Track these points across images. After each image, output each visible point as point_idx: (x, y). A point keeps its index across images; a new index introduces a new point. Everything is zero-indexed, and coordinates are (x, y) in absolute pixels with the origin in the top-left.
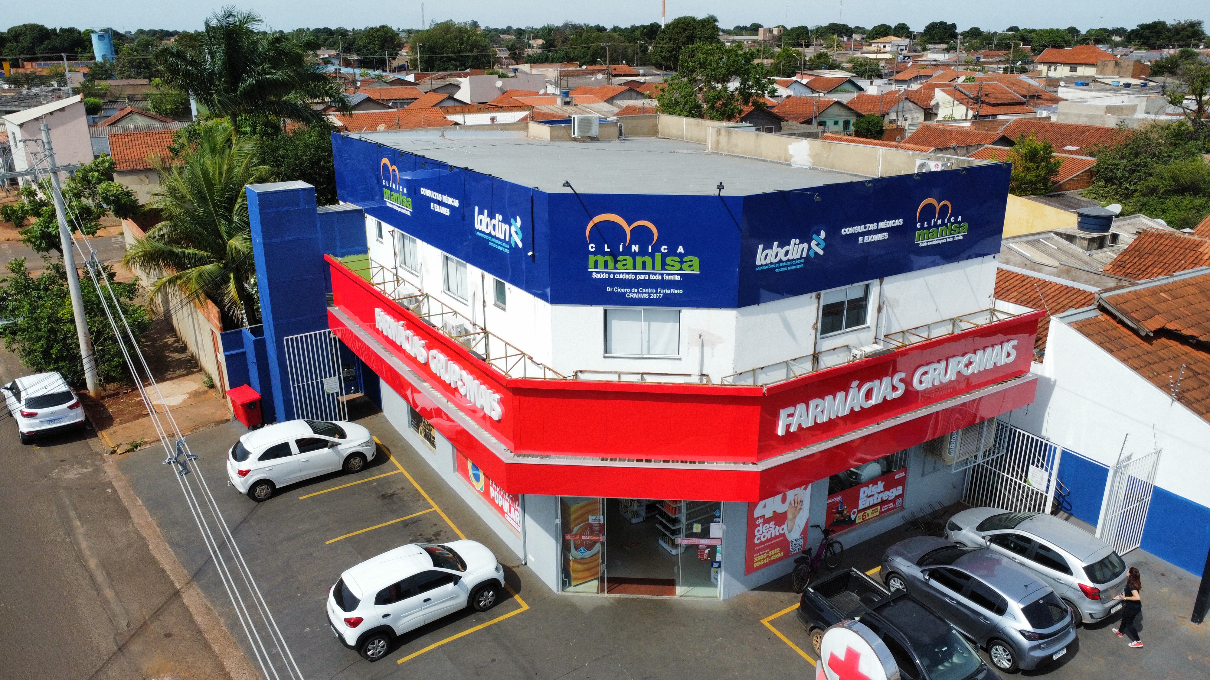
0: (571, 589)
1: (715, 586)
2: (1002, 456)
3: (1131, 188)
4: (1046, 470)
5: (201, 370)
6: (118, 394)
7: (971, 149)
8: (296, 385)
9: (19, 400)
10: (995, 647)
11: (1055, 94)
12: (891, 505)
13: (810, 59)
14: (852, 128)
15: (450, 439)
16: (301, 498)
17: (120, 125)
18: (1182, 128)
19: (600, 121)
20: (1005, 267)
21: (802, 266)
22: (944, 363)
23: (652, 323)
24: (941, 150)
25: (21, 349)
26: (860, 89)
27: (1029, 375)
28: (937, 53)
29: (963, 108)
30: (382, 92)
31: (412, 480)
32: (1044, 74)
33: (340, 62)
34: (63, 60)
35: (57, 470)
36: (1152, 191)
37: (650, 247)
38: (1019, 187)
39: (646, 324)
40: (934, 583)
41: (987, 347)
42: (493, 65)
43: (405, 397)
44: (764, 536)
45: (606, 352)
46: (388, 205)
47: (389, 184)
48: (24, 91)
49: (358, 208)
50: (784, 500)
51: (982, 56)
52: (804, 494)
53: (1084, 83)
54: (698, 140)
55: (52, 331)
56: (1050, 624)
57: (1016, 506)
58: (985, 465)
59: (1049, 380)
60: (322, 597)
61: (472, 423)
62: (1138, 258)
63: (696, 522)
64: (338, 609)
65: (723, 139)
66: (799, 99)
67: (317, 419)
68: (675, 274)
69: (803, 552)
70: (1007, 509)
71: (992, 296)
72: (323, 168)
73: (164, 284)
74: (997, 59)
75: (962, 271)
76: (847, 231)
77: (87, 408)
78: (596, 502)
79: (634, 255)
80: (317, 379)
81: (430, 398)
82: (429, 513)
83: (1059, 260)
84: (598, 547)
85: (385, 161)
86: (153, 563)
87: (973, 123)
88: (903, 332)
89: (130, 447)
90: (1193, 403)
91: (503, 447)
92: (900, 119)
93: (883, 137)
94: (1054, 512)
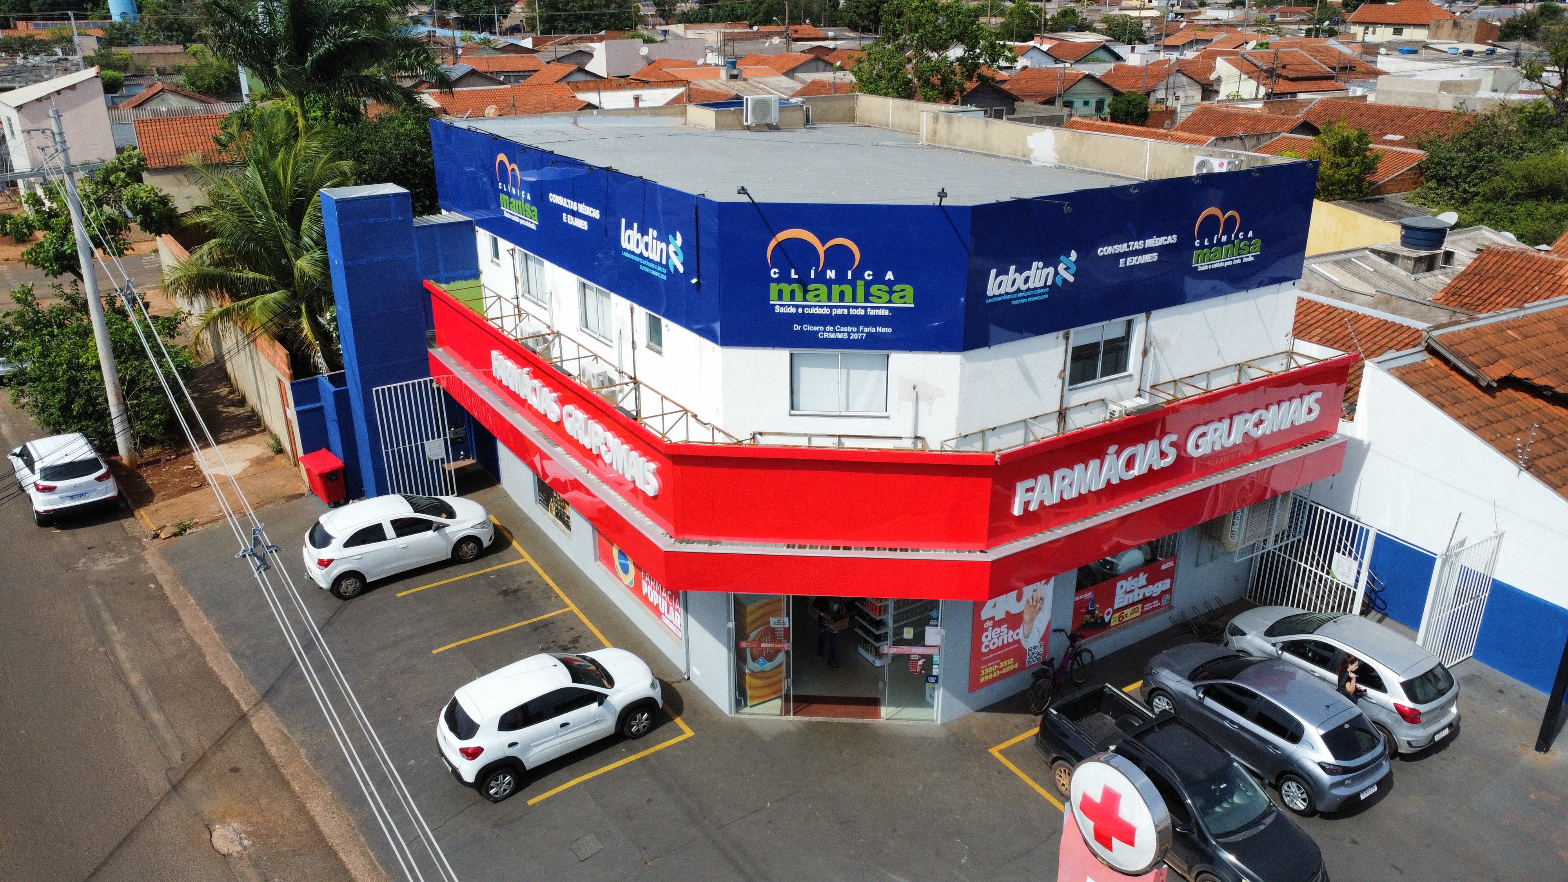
0: (747, 710)
1: (931, 706)
2: (1299, 541)
3: (1472, 189)
4: (1356, 558)
5: (264, 430)
6: (159, 461)
7: (1262, 139)
8: (390, 450)
9: (33, 471)
10: (1286, 783)
11: (1373, 65)
12: (1156, 603)
13: (1053, 18)
14: (1107, 110)
15: (591, 519)
16: (398, 595)
17: (149, 107)
18: (1540, 111)
19: (781, 103)
20: (1307, 296)
21: (1045, 296)
22: (1227, 422)
23: (851, 371)
24: (1224, 140)
25: (31, 404)
26: (1118, 58)
27: (1336, 436)
28: (1219, 9)
29: (1253, 84)
30: (491, 61)
31: (540, 571)
32: (1359, 38)
33: (434, 22)
34: (69, 19)
35: (84, 560)
36: (1498, 195)
37: (850, 272)
38: (1325, 189)
39: (844, 371)
40: (1210, 702)
41: (1283, 401)
42: (636, 25)
43: (532, 465)
44: (994, 644)
45: (792, 408)
46: (506, 215)
47: (507, 187)
48: (19, 61)
49: (467, 219)
50: (1019, 598)
51: (1278, 14)
52: (1046, 590)
53: (1411, 50)
54: (908, 129)
55: (73, 381)
56: (1357, 754)
57: (1316, 604)
58: (1277, 552)
59: (1361, 442)
60: (429, 722)
61: (620, 499)
62: (1478, 284)
63: (906, 625)
64: (451, 736)
65: (942, 127)
66: (1039, 71)
67: (418, 493)
68: (882, 308)
69: (1044, 663)
70: (1303, 608)
71: (1290, 335)
72: (418, 165)
73: (215, 319)
74: (1297, 18)
75: (1252, 302)
76: (1105, 251)
77: (119, 480)
78: (779, 600)
79: (829, 283)
80: (416, 441)
81: (564, 466)
82: (564, 614)
83: (1375, 286)
84: (781, 658)
85: (502, 157)
86: (211, 677)
87: (1265, 104)
88: (1174, 381)
89: (176, 530)
90: (1546, 473)
91: (660, 531)
92: (1170, 98)
93: (1149, 122)
94: (1364, 613)
